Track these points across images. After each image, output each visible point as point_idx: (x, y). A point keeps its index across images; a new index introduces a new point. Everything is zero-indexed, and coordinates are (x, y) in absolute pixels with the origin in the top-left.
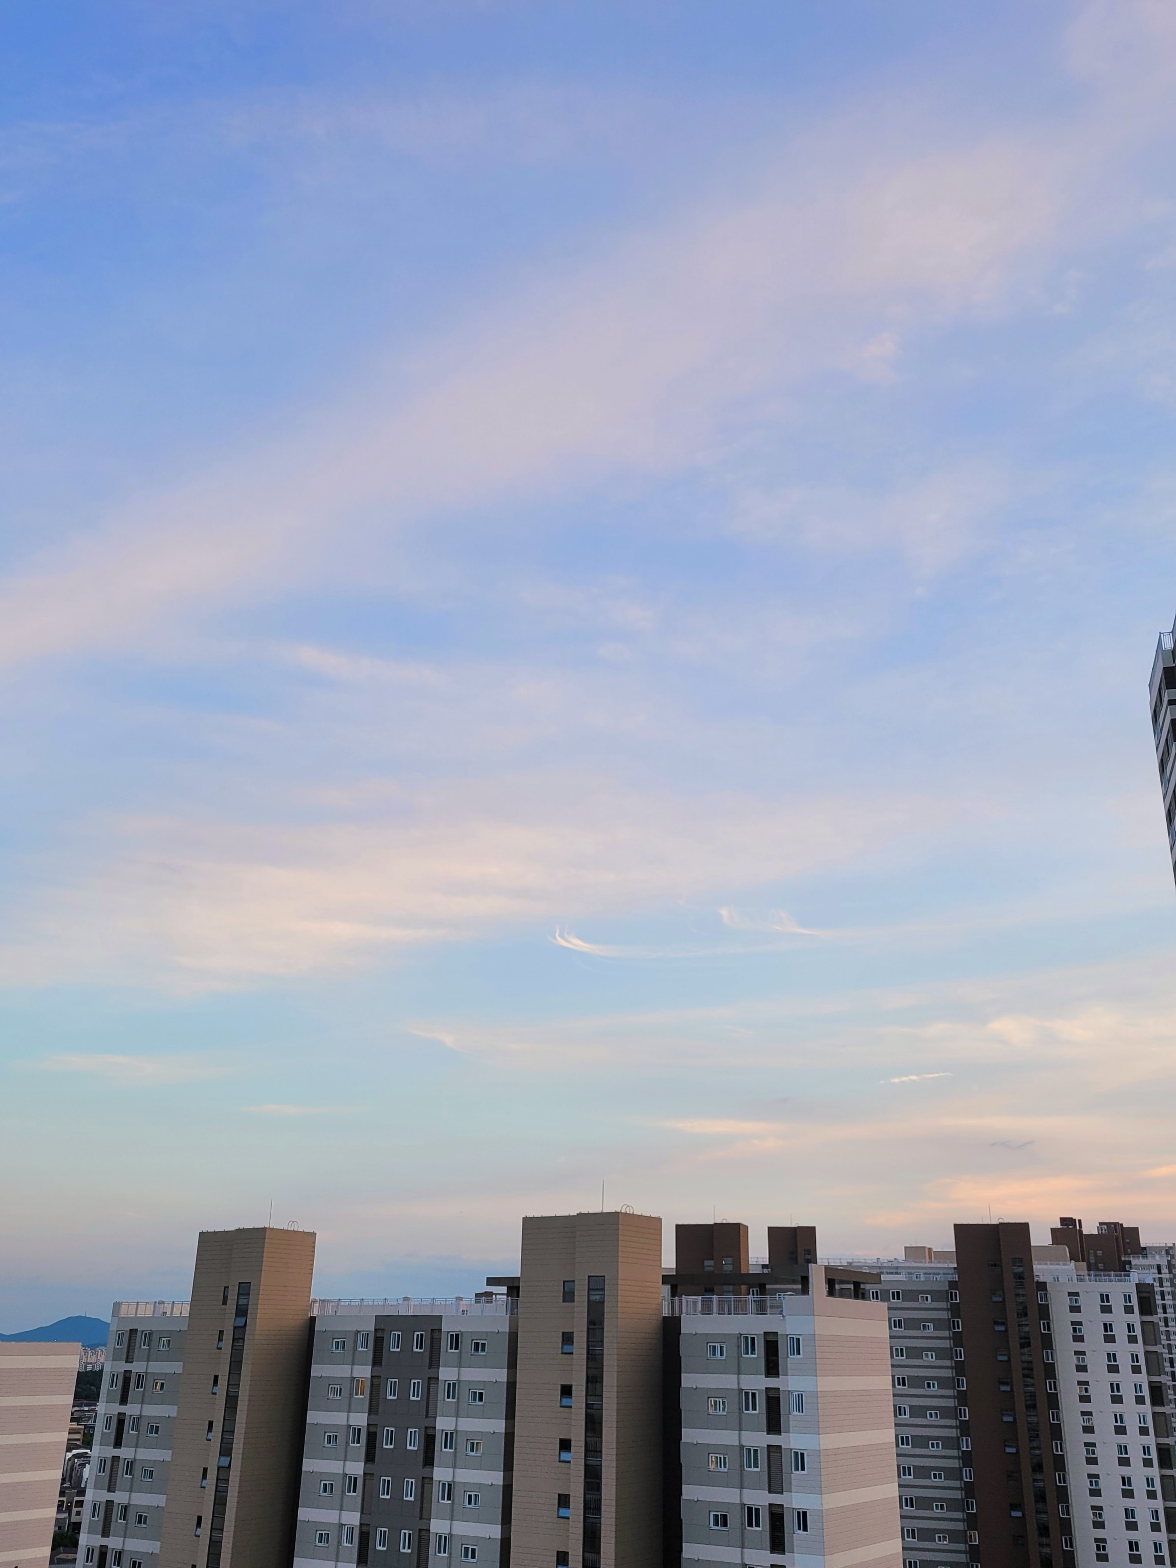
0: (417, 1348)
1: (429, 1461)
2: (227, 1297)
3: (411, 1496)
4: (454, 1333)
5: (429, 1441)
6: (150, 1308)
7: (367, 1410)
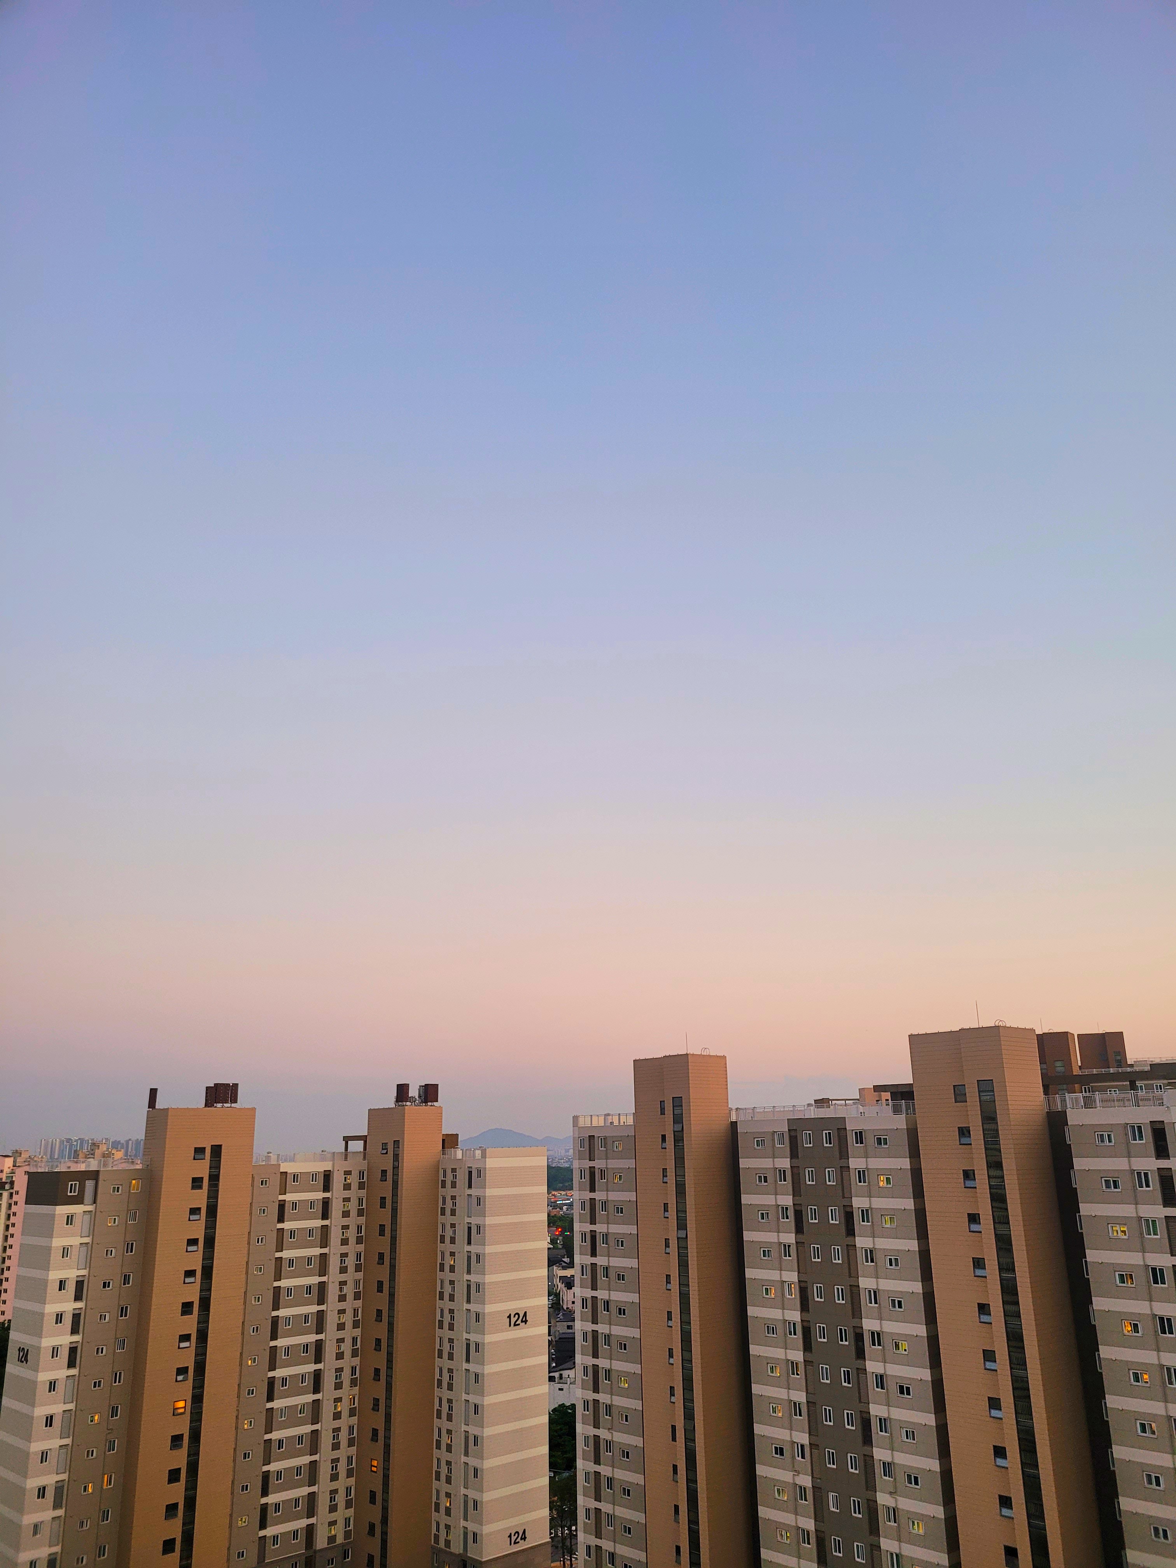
0: (827, 1143)
1: (850, 1232)
2: (664, 1108)
3: (839, 1259)
4: (858, 1131)
5: (849, 1216)
6: (602, 1119)
7: (791, 1192)
